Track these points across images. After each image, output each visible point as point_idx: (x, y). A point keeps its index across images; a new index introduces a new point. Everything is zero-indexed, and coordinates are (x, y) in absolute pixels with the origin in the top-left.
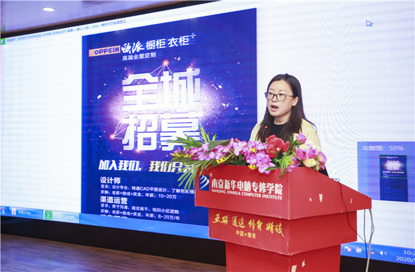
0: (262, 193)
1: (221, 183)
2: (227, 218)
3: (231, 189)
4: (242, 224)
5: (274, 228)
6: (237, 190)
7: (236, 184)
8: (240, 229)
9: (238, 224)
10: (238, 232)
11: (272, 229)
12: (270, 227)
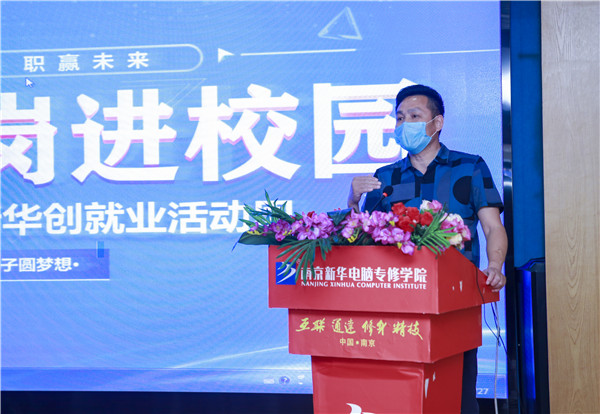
0: (392, 282)
1: (318, 272)
2: (322, 322)
3: (338, 280)
4: (351, 328)
5: (406, 329)
6: (347, 280)
7: (346, 272)
8: (347, 336)
9: (343, 329)
10: (342, 341)
11: (403, 331)
12: (399, 327)
